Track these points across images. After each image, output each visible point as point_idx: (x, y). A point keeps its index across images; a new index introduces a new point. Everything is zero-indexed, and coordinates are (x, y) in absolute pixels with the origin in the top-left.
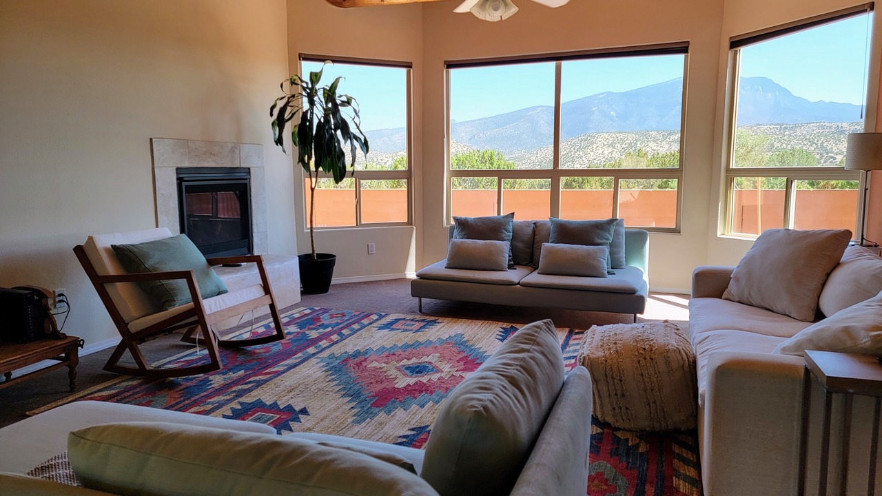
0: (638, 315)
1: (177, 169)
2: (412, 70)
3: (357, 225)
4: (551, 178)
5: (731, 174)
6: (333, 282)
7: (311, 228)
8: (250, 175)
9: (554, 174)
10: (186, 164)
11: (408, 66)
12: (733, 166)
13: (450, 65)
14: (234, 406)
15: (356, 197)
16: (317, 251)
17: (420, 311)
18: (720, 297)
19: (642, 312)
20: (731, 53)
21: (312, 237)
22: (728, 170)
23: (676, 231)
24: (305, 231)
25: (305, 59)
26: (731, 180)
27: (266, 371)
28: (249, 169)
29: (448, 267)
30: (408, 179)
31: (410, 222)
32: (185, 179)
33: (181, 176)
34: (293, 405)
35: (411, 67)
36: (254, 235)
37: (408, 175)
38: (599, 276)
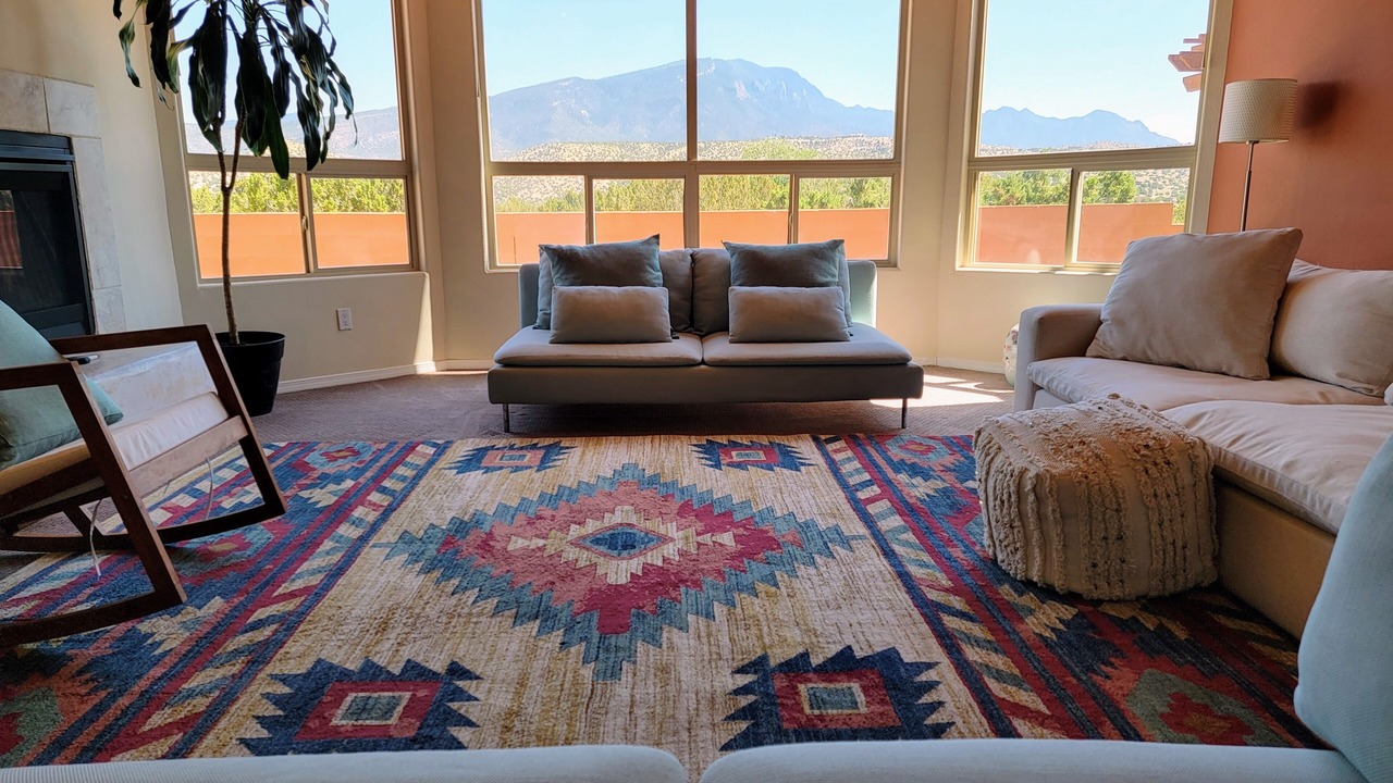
3: (308, 271)
4: (685, 177)
5: (978, 165)
6: (280, 390)
7: (226, 278)
8: (71, 153)
9: (689, 170)
12: (979, 154)
14: (269, 690)
15: (303, 214)
16: (239, 329)
17: (507, 430)
18: (1083, 355)
19: (918, 395)
21: (228, 295)
22: (972, 160)
23: (890, 264)
24: (199, 285)
26: (976, 177)
27: (280, 591)
28: (69, 140)
29: (556, 341)
30: (406, 178)
31: (415, 265)
34: (419, 659)
36: (94, 293)
37: (404, 169)
38: (839, 338)
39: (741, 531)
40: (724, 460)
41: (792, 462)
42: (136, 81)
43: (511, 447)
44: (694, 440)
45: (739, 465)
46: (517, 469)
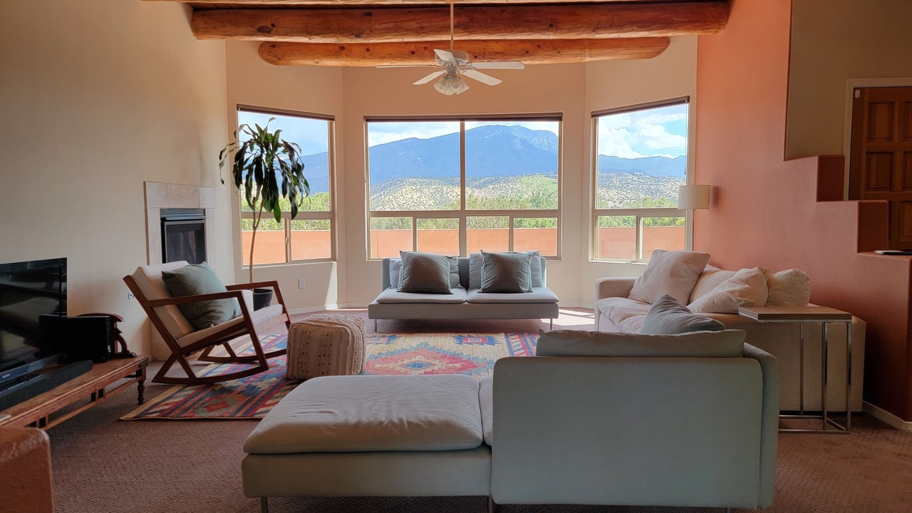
0: (554, 320)
1: (161, 210)
2: (334, 123)
3: (287, 262)
4: (459, 218)
5: (597, 213)
7: (251, 266)
8: (205, 216)
9: (462, 214)
10: (166, 206)
11: (331, 119)
12: (597, 207)
13: (368, 119)
15: (286, 236)
17: (376, 330)
19: (557, 317)
20: (592, 120)
21: (251, 272)
22: (594, 210)
23: (558, 258)
25: (243, 109)
26: (596, 218)
28: (205, 210)
30: (331, 219)
31: (333, 258)
32: (167, 219)
33: (163, 216)
35: (333, 120)
37: (331, 215)
38: (519, 291)
39: (464, 363)
40: (464, 341)
41: (492, 342)
42: (223, 182)
43: (375, 337)
44: (453, 334)
45: (470, 344)
46: (377, 344)
